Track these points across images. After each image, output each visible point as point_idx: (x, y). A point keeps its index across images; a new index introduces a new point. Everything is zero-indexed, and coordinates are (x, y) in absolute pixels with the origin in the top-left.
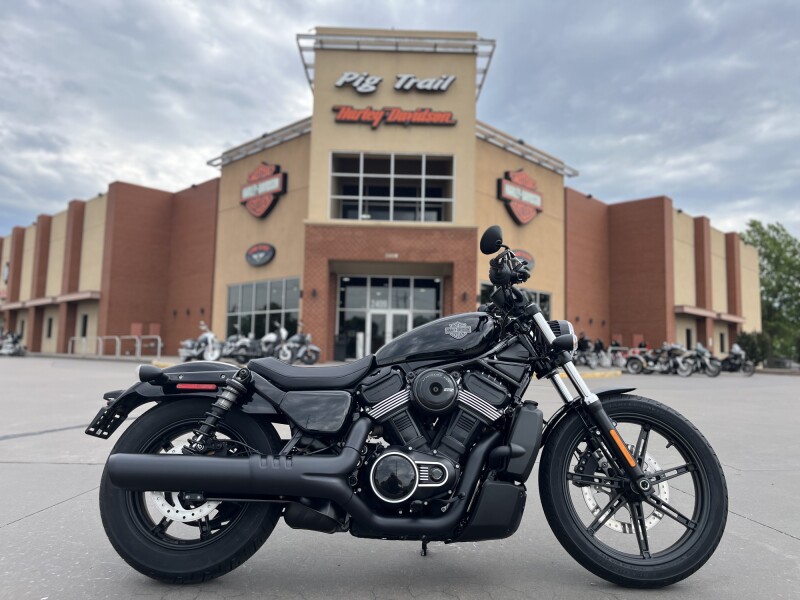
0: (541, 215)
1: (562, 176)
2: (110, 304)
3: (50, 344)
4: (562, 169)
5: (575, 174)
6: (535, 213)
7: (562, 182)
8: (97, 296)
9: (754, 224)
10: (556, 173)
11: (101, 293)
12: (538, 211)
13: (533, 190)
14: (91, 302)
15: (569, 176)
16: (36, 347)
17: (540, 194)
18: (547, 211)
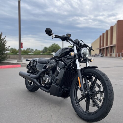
2: (117, 46)
3: (108, 55)
8: (115, 45)
11: (116, 44)
14: (114, 46)
16: (106, 55)
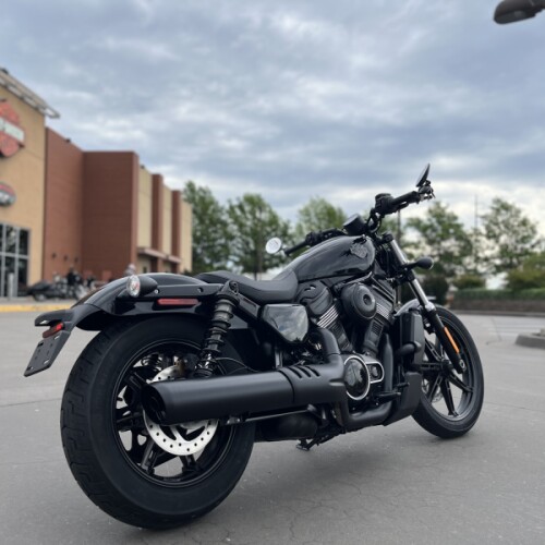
0: (23, 151)
1: (43, 115)
4: (44, 108)
5: (57, 116)
6: (16, 148)
7: (43, 121)
9: (191, 186)
10: (38, 110)
12: (21, 146)
13: (16, 123)
15: (51, 117)
17: (23, 129)
18: (29, 147)
